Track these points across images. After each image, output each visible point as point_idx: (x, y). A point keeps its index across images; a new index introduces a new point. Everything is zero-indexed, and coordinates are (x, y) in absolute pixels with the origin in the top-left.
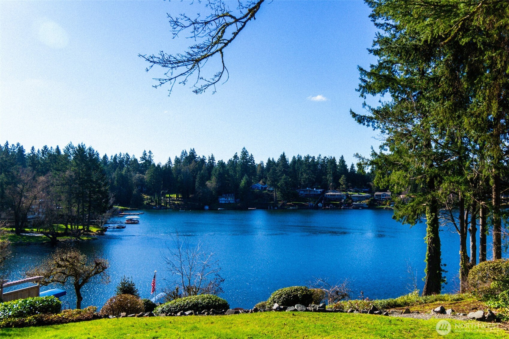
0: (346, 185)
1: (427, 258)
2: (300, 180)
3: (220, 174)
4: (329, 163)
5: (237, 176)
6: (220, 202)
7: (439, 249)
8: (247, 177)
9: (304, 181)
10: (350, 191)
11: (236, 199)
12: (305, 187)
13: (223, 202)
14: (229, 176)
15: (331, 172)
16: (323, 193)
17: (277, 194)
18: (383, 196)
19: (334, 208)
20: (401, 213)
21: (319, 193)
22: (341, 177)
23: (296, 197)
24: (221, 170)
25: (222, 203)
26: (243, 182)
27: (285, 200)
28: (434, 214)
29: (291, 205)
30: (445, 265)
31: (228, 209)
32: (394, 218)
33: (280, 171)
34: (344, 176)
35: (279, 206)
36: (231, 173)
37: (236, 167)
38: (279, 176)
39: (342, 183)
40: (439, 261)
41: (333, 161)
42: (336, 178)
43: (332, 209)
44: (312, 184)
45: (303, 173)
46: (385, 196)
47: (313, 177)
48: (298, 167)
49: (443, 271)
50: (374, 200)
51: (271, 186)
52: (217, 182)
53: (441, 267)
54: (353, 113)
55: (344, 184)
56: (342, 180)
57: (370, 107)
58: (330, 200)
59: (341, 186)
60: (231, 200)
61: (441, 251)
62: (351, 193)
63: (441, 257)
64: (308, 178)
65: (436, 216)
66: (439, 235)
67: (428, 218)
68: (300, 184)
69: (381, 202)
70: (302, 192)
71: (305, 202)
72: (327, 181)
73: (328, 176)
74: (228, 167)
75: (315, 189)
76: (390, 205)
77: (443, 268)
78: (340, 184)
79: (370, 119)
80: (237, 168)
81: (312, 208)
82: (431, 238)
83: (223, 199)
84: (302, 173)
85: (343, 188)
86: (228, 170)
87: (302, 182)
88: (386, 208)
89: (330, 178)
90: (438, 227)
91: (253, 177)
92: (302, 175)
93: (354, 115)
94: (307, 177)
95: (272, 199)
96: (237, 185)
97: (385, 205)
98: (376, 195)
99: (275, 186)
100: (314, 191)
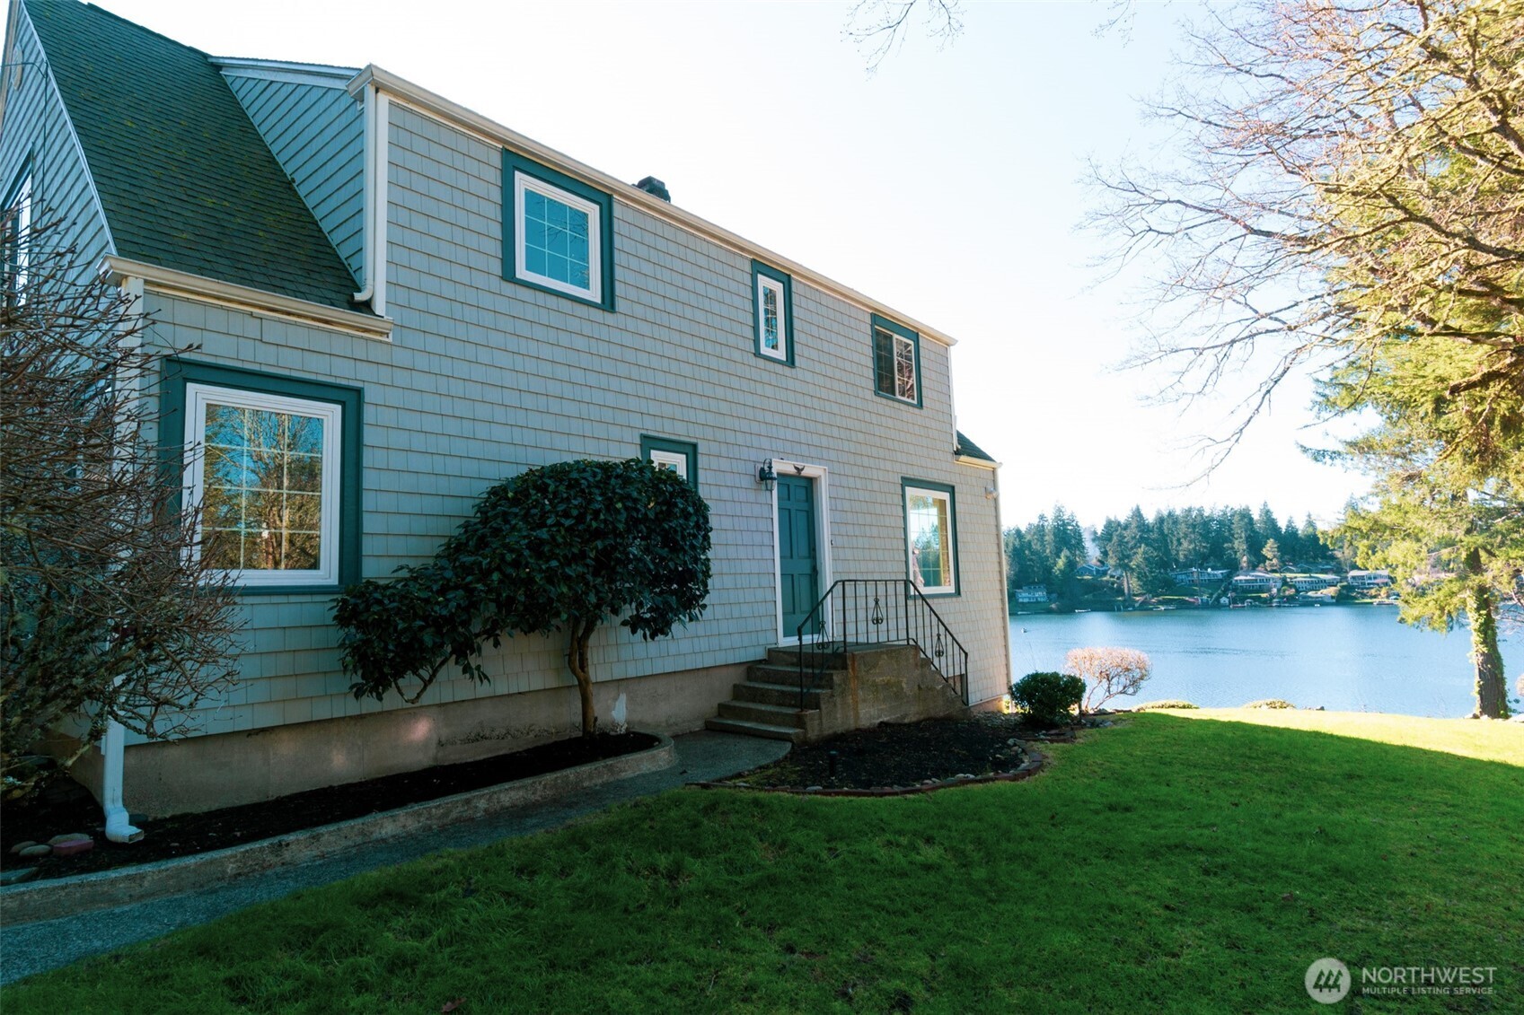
0: (1281, 560)
1: (1478, 689)
2: (1177, 554)
3: (1015, 549)
4: (1236, 518)
5: (1048, 551)
6: (1021, 600)
7: (1502, 673)
8: (1068, 553)
9: (1185, 556)
10: (1292, 572)
11: (1049, 593)
12: (1187, 565)
13: (1026, 600)
14: (1033, 553)
15: (1243, 535)
16: (1229, 576)
17: (1132, 584)
18: (1370, 578)
19: (1256, 606)
20: (1415, 612)
21: (1220, 577)
22: (1266, 543)
23: (1170, 585)
24: (1017, 543)
25: (1022, 603)
26: (1061, 563)
27: (1149, 592)
28: (1483, 612)
29: (1160, 603)
30: (1517, 701)
31: (1036, 613)
32: (1402, 621)
33: (1134, 538)
34: (1272, 540)
35: (1137, 605)
36: (1036, 546)
37: (1044, 535)
38: (1132, 548)
39: (1269, 555)
40: (1503, 695)
41: (1245, 515)
42: (1255, 544)
43: (1251, 607)
44: (1202, 560)
45: (1182, 540)
46: (1375, 578)
47: (1204, 547)
48: (1169, 529)
49: (1514, 711)
50: (1350, 588)
51: (1116, 567)
52: (1011, 565)
53: (1509, 705)
54: (1302, 446)
55: (1275, 556)
56: (1269, 549)
57: (1335, 437)
58: (1246, 591)
59: (1268, 562)
60: (1040, 595)
61: (1505, 676)
62: (1293, 575)
63: (1506, 688)
64: (1194, 549)
65: (1489, 615)
66: (1500, 650)
67: (1473, 620)
68: (1177, 561)
69: (1365, 591)
70: (1183, 577)
71: (1192, 595)
72: (1235, 553)
73: (1236, 542)
74: (1028, 537)
75: (1209, 570)
76: (1388, 597)
77: (1512, 706)
78: (1265, 558)
79: (1336, 454)
80: (1047, 538)
81: (1205, 606)
82: (1483, 654)
83: (1024, 595)
84: (1179, 540)
85: (1272, 565)
86: (1029, 542)
87: (1182, 556)
88: (1380, 604)
89: (1240, 545)
90: (1495, 634)
91: (1077, 552)
92: (1180, 544)
93: (1305, 450)
94: (1191, 547)
95: (1120, 591)
96: (1048, 570)
97: (1375, 597)
98: (1354, 578)
99: (1126, 567)
100: (1209, 574)
